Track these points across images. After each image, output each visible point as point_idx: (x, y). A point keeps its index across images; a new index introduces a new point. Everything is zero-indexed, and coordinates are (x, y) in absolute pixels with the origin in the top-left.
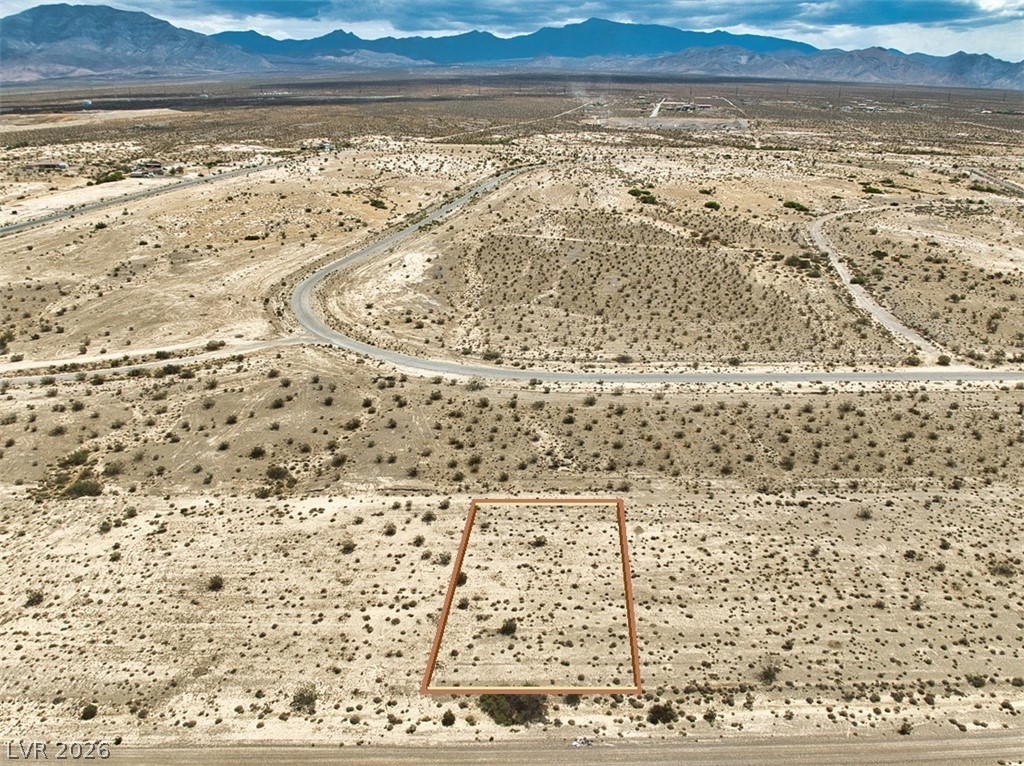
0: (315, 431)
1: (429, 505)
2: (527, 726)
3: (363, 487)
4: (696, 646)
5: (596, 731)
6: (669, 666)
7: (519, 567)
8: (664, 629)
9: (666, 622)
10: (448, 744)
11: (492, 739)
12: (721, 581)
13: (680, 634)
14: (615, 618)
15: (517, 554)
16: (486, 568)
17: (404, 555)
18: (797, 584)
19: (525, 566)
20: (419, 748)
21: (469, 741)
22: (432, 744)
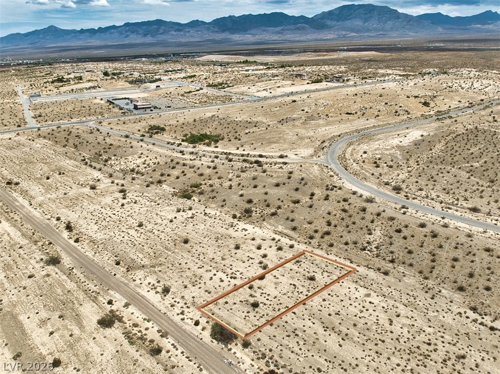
0: (279, 199)
1: (286, 244)
2: (218, 343)
3: (269, 227)
4: (326, 360)
5: (239, 363)
6: (301, 359)
7: (291, 284)
8: (320, 343)
9: (325, 341)
10: (188, 331)
11: (201, 339)
12: (380, 340)
13: (325, 350)
14: (304, 326)
15: (297, 279)
16: (278, 278)
17: (254, 259)
18: (425, 366)
19: (294, 285)
20: (178, 326)
21: (194, 335)
22: (183, 328)
